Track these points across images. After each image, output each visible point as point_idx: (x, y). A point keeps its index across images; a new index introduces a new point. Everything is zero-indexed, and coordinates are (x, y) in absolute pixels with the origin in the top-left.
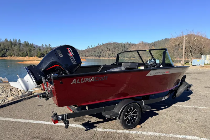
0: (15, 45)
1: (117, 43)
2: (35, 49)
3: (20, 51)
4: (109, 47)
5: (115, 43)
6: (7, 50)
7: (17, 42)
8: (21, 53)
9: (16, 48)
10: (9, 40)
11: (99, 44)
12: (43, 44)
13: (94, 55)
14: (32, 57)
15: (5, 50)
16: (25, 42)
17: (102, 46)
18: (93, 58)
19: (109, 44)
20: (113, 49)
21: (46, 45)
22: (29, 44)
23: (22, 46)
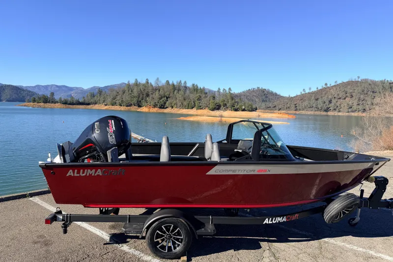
0: (179, 90)
1: (371, 81)
2: (206, 97)
3: (185, 99)
4: (351, 91)
5: (366, 81)
6: (167, 98)
7: (182, 85)
8: (185, 103)
9: (179, 96)
10: (171, 83)
11: (326, 84)
12: (219, 89)
13: (314, 105)
14: (201, 109)
15: (165, 98)
16: (193, 85)
17: (335, 89)
18: (312, 113)
19: (350, 83)
20: (361, 94)
21: (224, 90)
22: (199, 88)
23: (188, 92)
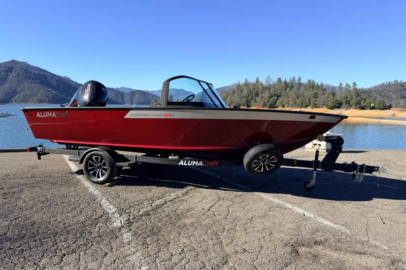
0: (292, 87)
2: (324, 94)
3: (298, 97)
6: (278, 97)
7: (296, 82)
8: (299, 101)
9: (292, 94)
10: (283, 80)
12: (341, 84)
14: (317, 107)
15: (276, 97)
16: (309, 81)
21: (347, 84)
22: (316, 84)
23: (302, 89)
